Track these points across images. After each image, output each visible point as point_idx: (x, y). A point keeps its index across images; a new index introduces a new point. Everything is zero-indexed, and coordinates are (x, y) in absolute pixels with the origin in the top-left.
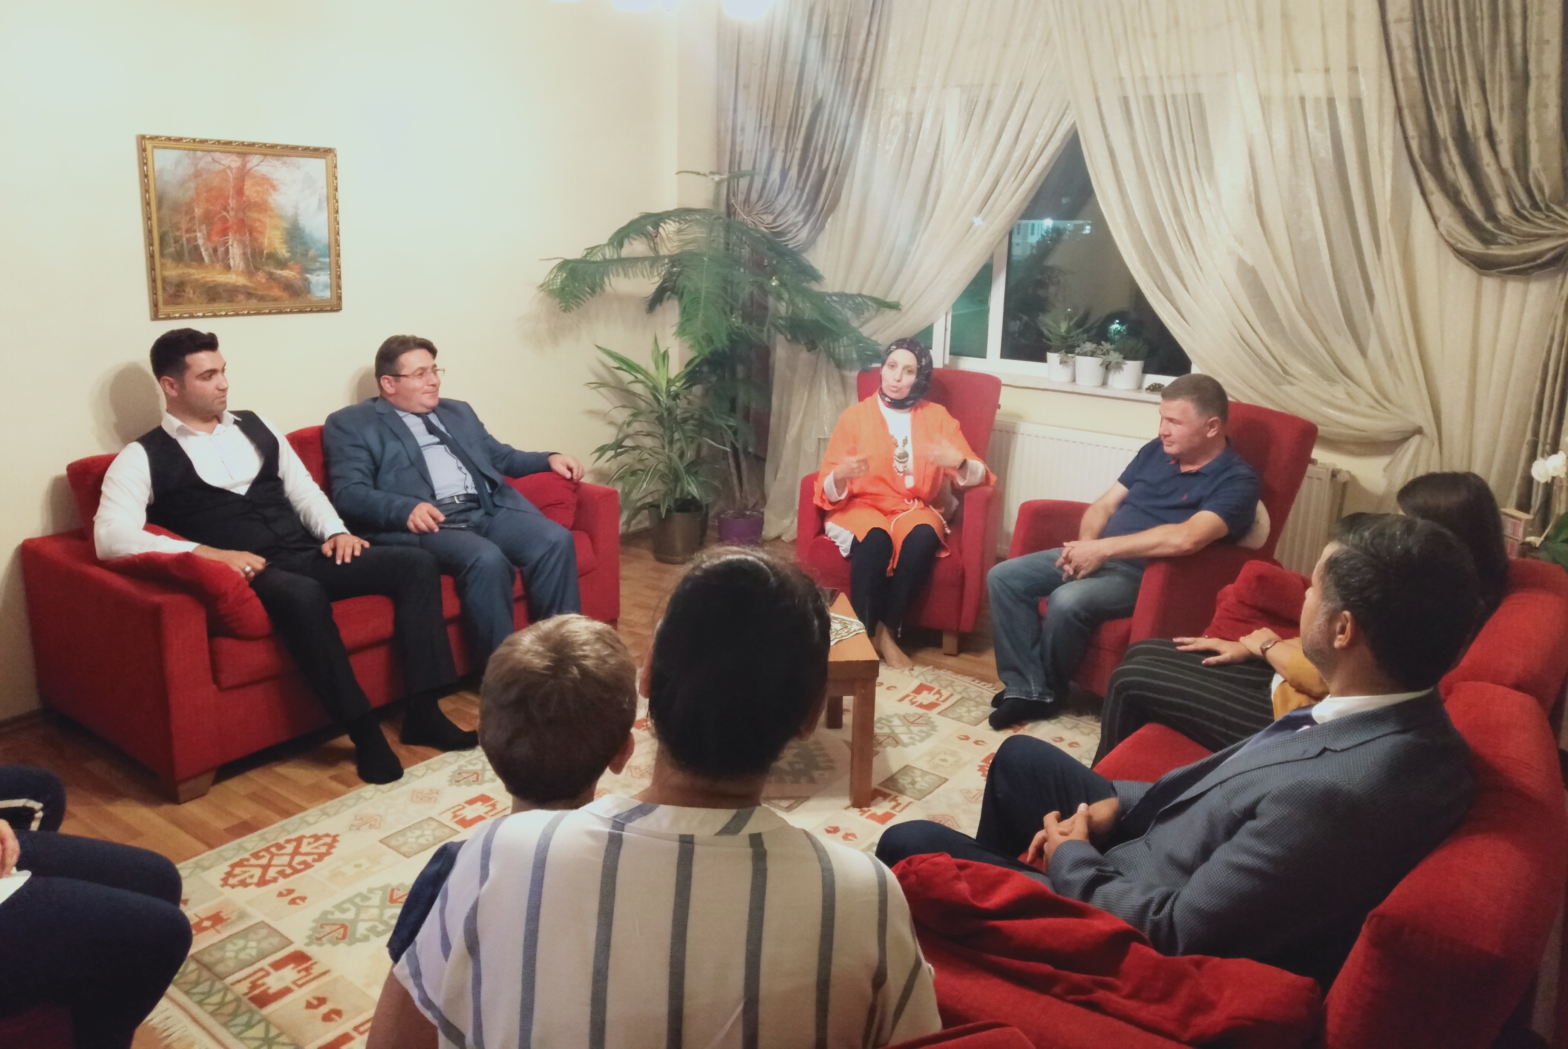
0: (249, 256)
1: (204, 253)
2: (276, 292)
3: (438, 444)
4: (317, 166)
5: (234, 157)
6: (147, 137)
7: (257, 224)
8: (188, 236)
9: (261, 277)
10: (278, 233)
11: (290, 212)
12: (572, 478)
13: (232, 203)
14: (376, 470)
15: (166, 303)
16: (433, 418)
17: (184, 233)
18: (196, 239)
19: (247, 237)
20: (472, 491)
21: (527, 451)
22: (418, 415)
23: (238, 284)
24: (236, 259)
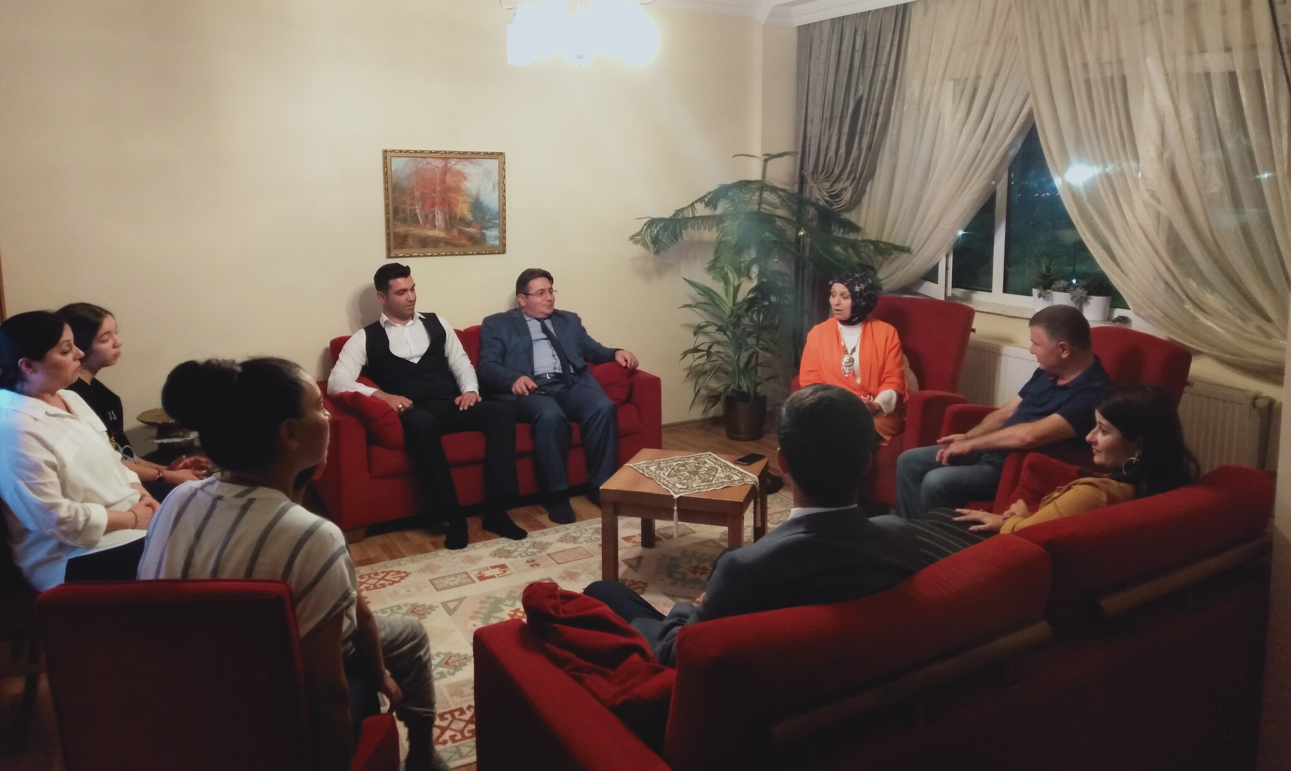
0: (448, 219)
1: (420, 218)
2: (464, 241)
3: (545, 339)
4: (493, 164)
5: (440, 161)
6: (388, 151)
7: (453, 201)
8: (410, 208)
9: (455, 232)
10: (466, 205)
11: (474, 192)
12: (626, 366)
13: (438, 188)
14: (504, 354)
15: (395, 248)
16: (548, 323)
17: (408, 206)
18: (415, 210)
19: (447, 209)
20: (559, 371)
21: (608, 347)
22: (538, 319)
23: (440, 236)
24: (439, 221)
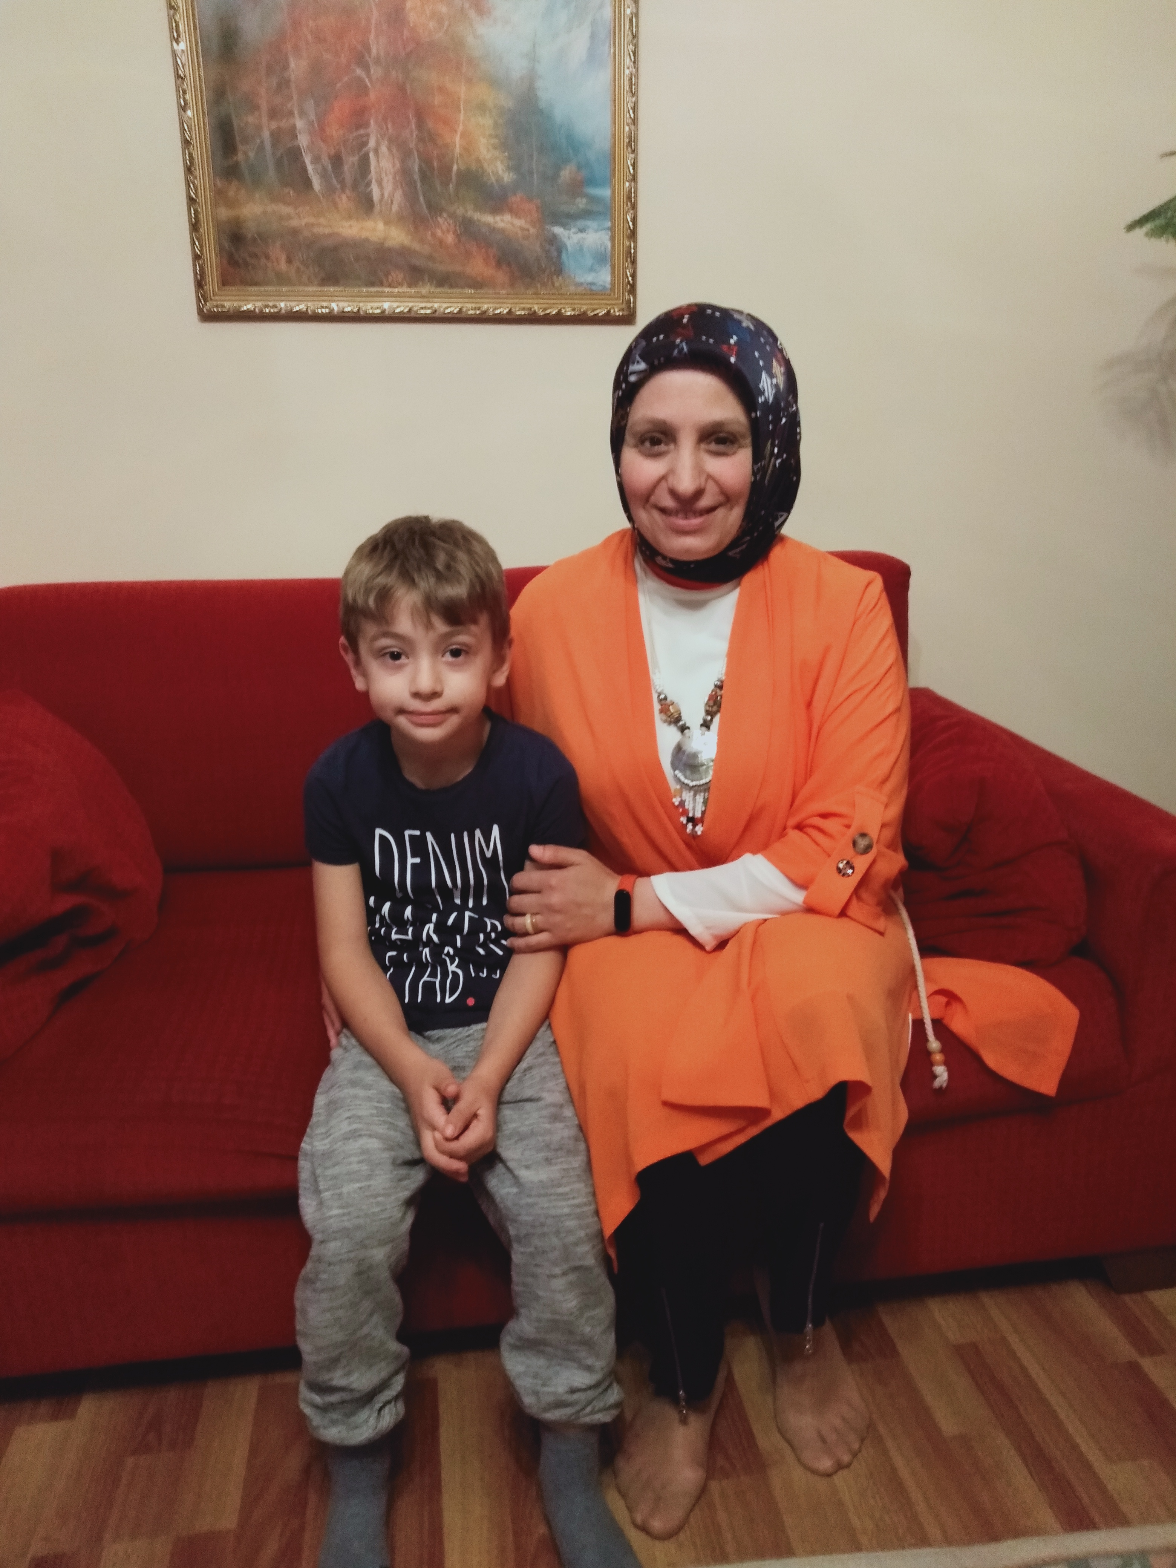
0: (417, 177)
1: (310, 168)
2: (478, 267)
7: (437, 100)
8: (274, 125)
9: (446, 228)
10: (487, 122)
11: (517, 68)
13: (376, 47)
15: (225, 282)
17: (265, 120)
18: (293, 133)
19: (411, 134)
23: (390, 243)
24: (385, 183)
